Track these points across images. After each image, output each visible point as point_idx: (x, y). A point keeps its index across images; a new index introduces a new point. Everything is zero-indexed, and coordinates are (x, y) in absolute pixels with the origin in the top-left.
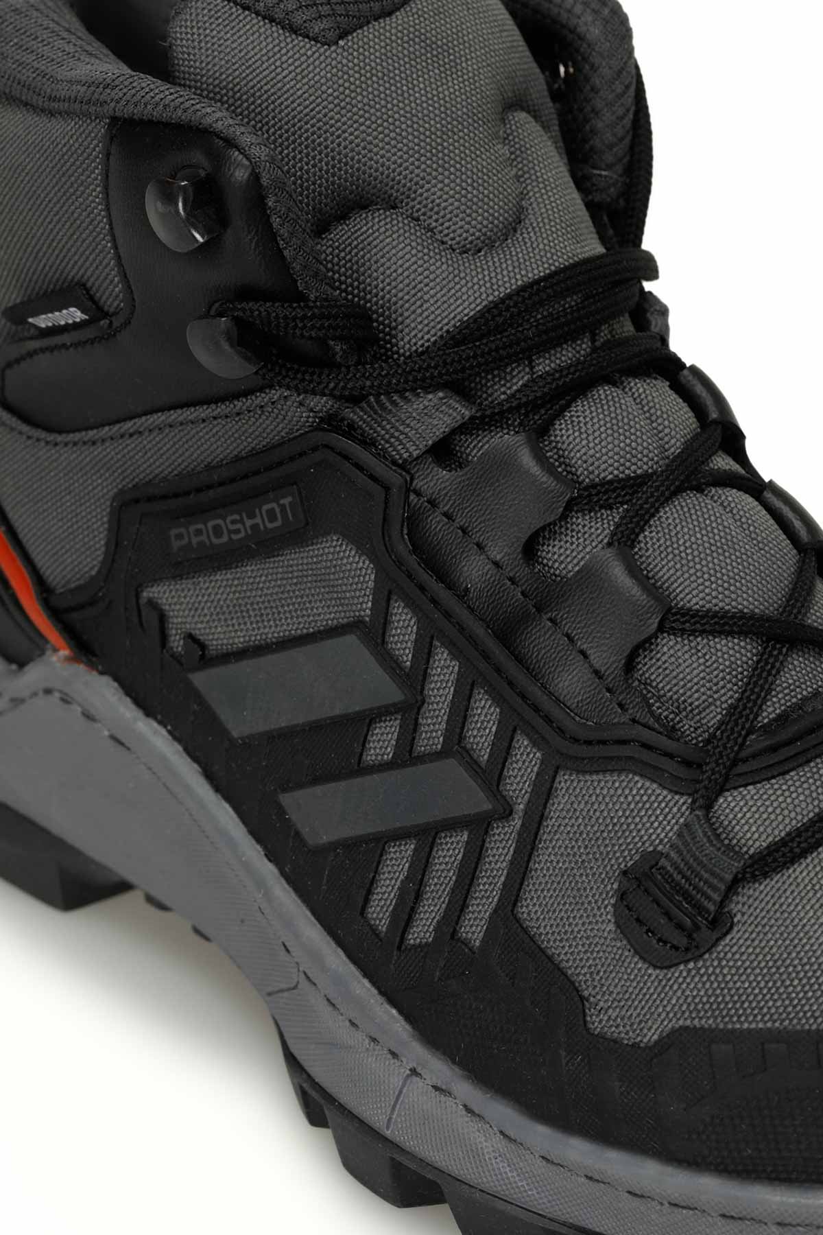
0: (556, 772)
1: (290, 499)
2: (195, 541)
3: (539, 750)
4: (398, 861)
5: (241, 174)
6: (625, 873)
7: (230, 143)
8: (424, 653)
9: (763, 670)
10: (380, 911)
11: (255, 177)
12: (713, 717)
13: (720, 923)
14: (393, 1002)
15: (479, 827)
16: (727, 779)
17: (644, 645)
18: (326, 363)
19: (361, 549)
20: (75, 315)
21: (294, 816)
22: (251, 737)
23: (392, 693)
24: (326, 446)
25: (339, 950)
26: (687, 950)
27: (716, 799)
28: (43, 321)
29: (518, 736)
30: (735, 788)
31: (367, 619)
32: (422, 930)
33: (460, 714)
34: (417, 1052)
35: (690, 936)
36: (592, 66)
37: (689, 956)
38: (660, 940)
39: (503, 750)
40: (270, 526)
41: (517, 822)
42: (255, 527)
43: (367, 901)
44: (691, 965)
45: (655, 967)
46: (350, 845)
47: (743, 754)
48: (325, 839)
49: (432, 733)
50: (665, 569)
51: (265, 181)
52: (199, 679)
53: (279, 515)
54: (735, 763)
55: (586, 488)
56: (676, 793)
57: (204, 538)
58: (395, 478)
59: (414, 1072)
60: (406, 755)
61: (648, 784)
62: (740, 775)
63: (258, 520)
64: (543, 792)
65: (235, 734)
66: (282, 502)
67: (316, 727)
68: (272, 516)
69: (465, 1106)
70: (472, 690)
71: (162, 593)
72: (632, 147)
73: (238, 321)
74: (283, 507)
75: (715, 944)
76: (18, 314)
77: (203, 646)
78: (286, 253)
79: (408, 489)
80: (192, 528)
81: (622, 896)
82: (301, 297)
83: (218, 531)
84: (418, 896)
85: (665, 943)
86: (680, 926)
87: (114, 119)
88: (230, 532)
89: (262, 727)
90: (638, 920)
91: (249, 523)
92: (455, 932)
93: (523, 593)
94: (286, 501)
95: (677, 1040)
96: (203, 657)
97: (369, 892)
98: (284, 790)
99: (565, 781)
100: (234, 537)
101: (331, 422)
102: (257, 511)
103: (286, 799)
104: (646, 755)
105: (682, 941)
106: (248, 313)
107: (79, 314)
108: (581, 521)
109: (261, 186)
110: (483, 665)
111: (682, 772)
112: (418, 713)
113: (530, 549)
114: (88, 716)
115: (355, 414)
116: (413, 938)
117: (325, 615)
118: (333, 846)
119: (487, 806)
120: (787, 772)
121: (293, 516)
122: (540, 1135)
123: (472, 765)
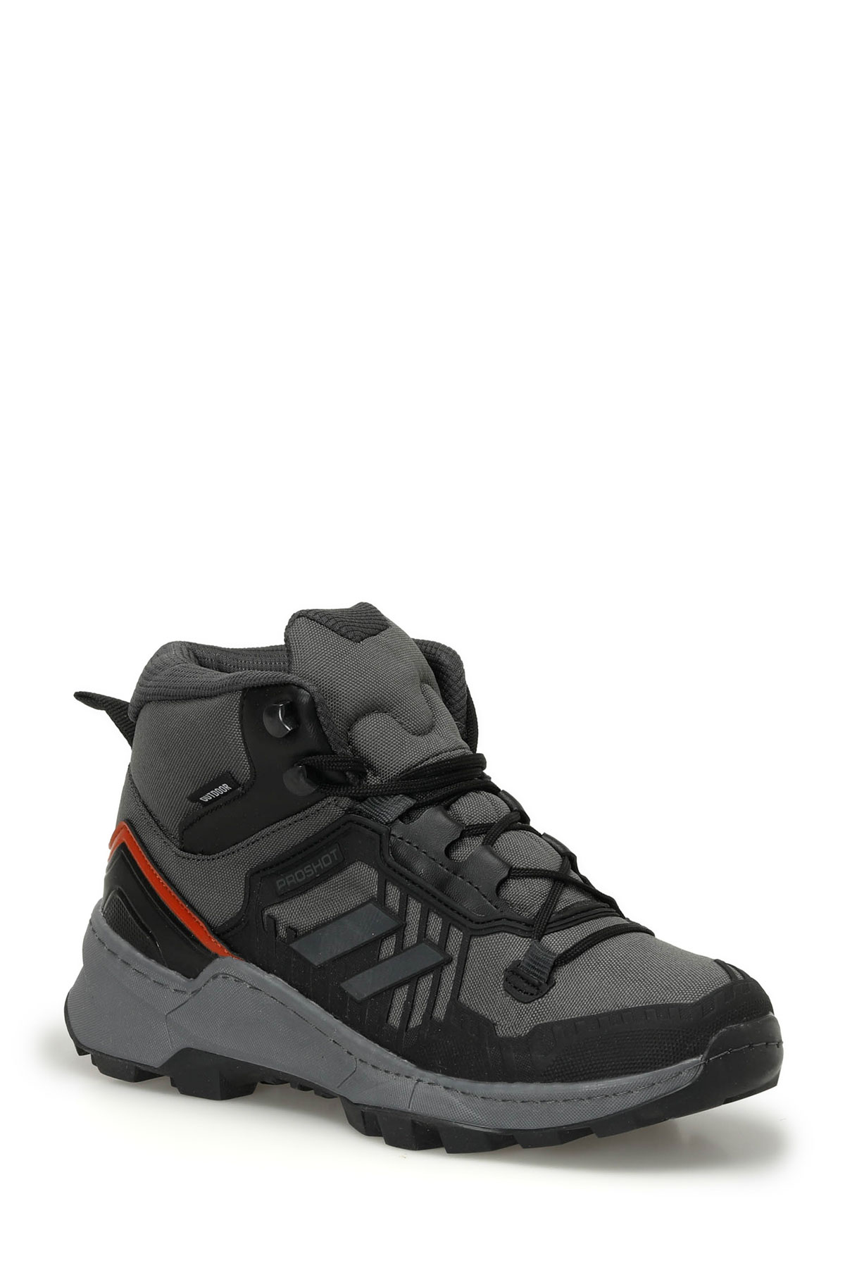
0: (470, 938)
1: (335, 850)
2: (289, 883)
3: (461, 931)
4: (401, 995)
5: (305, 700)
6: (506, 970)
7: (300, 686)
8: (404, 903)
9: (553, 894)
10: (395, 1020)
11: (312, 699)
12: (536, 909)
13: (550, 982)
14: (404, 1057)
15: (437, 969)
16: (545, 930)
17: (503, 883)
18: (348, 784)
19: (371, 865)
20: (225, 787)
21: (348, 990)
22: (325, 963)
23: (392, 924)
24: (349, 821)
25: (376, 1044)
26: (537, 994)
27: (542, 938)
28: (206, 798)
29: (452, 928)
30: (549, 933)
31: (376, 896)
32: (416, 1020)
33: (424, 924)
34: (419, 1073)
35: (538, 989)
36: (447, 675)
37: (539, 996)
38: (525, 993)
39: (445, 935)
40: (325, 865)
41: (455, 963)
42: (319, 869)
43: (388, 1016)
44: (540, 1000)
45: (525, 1003)
46: (376, 995)
47: (550, 921)
48: (366, 995)
49: (411, 936)
50: (507, 856)
51: (316, 700)
52: (294, 946)
53: (330, 860)
54: (548, 924)
55: (467, 827)
56: (524, 937)
57: (294, 881)
58: (383, 829)
59: (419, 1081)
60: (400, 948)
61: (511, 935)
62: (550, 928)
63: (320, 864)
64: (465, 948)
65: (316, 964)
66: (331, 853)
67: (356, 950)
68: (327, 860)
69: (444, 1087)
70: (428, 914)
71: (275, 911)
72: (468, 711)
73: (307, 766)
74: (332, 855)
75: (549, 990)
76: (194, 798)
77: (296, 931)
78: (327, 733)
79: (390, 835)
80: (287, 878)
81: (506, 979)
82: (334, 753)
83: (300, 876)
84: (413, 1006)
85: (527, 993)
86: (533, 985)
87: (244, 690)
88: (306, 874)
89: (329, 957)
90: (515, 987)
91: (315, 867)
92: (431, 1017)
93: (447, 869)
94: (333, 852)
95: (536, 1031)
96: (296, 936)
97: (389, 1012)
98: (342, 982)
99: (475, 941)
100: (308, 876)
101: (350, 810)
102: (319, 861)
103: (344, 985)
104: (510, 923)
105: (534, 991)
106: (312, 761)
107: (227, 787)
108: (467, 840)
109: (315, 702)
110: (432, 900)
111: (525, 928)
112: (404, 930)
113: (448, 850)
114: (238, 980)
115: (362, 806)
116: (412, 1025)
117: (356, 900)
118: (369, 998)
119: (441, 958)
120: (571, 927)
121: (337, 857)
122: (482, 1088)
123: (432, 944)
